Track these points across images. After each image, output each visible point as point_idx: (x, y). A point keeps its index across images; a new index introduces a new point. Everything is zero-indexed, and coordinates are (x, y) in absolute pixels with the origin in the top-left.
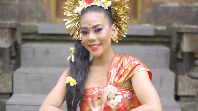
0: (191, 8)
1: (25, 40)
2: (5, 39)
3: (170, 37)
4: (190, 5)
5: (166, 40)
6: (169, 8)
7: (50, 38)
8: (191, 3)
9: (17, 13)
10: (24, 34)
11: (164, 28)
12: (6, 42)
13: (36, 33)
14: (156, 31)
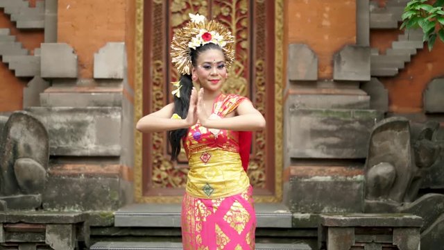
0: (351, 183)
1: (96, 238)
2: (67, 239)
3: (316, 229)
4: (349, 179)
5: (309, 234)
6: (316, 183)
7: (133, 233)
8: (352, 176)
9: (83, 195)
10: (92, 228)
11: (307, 215)
12: (69, 244)
13: (112, 226)
14: (294, 220)
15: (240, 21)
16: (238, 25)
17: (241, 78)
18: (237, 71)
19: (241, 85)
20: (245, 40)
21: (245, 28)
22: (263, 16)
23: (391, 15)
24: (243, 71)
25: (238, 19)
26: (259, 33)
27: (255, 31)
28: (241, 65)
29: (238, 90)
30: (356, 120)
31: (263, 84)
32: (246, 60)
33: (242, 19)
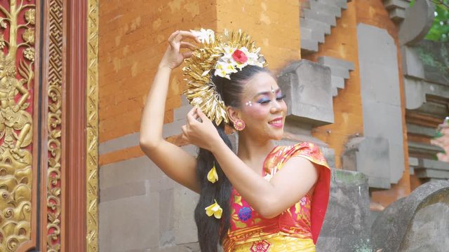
15: (23, 10)
16: (22, 17)
17: (22, 112)
18: (16, 99)
19: (23, 125)
20: (33, 45)
21: (33, 26)
22: (61, 12)
23: (311, 30)
24: (26, 101)
25: (21, 7)
26: (52, 37)
27: (48, 33)
28: (23, 89)
29: (18, 132)
30: (339, 187)
31: (59, 126)
32: (33, 80)
33: (28, 7)
